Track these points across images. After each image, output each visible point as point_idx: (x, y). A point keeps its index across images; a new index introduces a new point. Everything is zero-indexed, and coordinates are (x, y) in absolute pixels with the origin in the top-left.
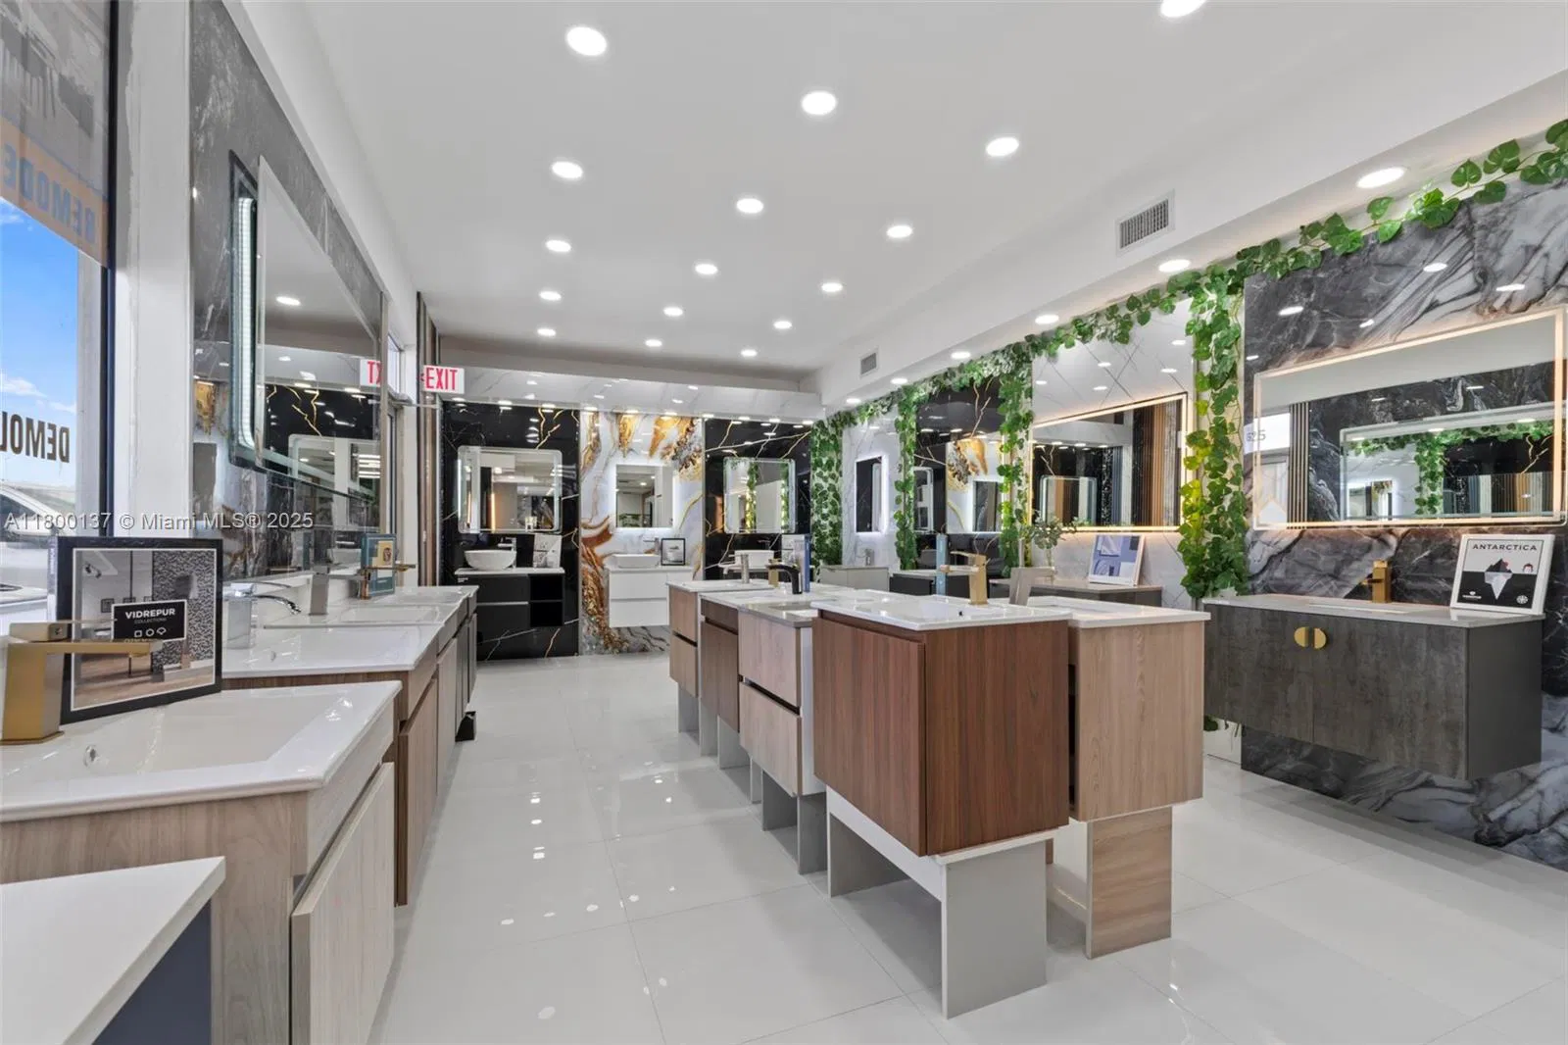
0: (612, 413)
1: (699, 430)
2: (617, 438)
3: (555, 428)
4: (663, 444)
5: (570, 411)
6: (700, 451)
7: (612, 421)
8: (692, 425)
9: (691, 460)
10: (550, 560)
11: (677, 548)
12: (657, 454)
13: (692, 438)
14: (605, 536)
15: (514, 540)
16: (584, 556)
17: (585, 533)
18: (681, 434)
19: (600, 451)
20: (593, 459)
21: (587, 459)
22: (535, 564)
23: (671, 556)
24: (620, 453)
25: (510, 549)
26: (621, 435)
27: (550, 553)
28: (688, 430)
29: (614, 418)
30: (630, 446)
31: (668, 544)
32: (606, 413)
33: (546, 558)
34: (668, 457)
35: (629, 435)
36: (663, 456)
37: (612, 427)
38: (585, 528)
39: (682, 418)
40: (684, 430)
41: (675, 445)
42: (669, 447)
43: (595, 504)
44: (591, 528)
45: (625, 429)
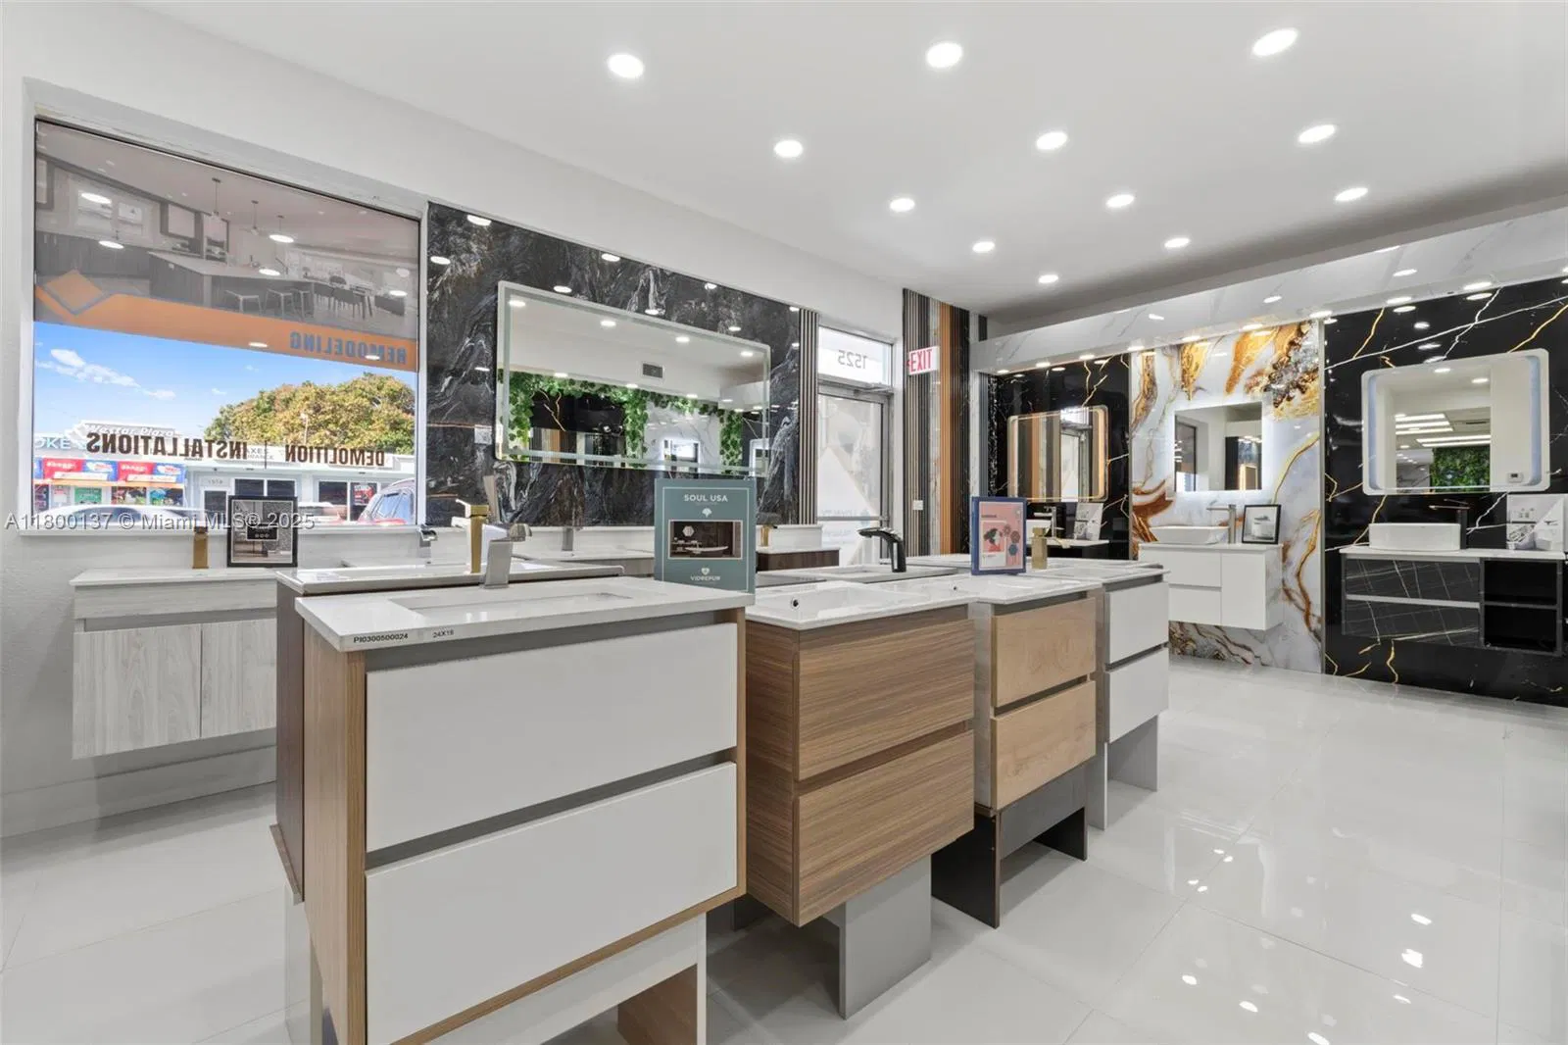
0: (1172, 347)
1: (1315, 341)
2: (1178, 377)
3: (1102, 381)
4: (1247, 373)
5: (1117, 357)
6: (1316, 370)
7: (1171, 357)
8: (1300, 333)
9: (1299, 387)
10: (1089, 531)
11: (1266, 518)
12: (1240, 387)
13: (1301, 354)
14: (1161, 504)
15: (1054, 509)
16: (1135, 527)
17: (1136, 500)
18: (1279, 352)
19: (1156, 398)
20: (1146, 409)
21: (1140, 411)
22: (1075, 536)
23: (1256, 530)
24: (1183, 395)
25: (1049, 518)
26: (1184, 372)
27: (1090, 524)
28: (1292, 343)
29: (1175, 352)
30: (1200, 383)
31: (1253, 514)
32: (1164, 348)
33: (1086, 530)
34: (1257, 389)
35: (1197, 367)
36: (1249, 388)
37: (1171, 367)
38: (1137, 494)
39: (1281, 328)
40: (1286, 346)
41: (1269, 369)
42: (1259, 373)
43: (1149, 465)
44: (1143, 493)
45: (1190, 362)
